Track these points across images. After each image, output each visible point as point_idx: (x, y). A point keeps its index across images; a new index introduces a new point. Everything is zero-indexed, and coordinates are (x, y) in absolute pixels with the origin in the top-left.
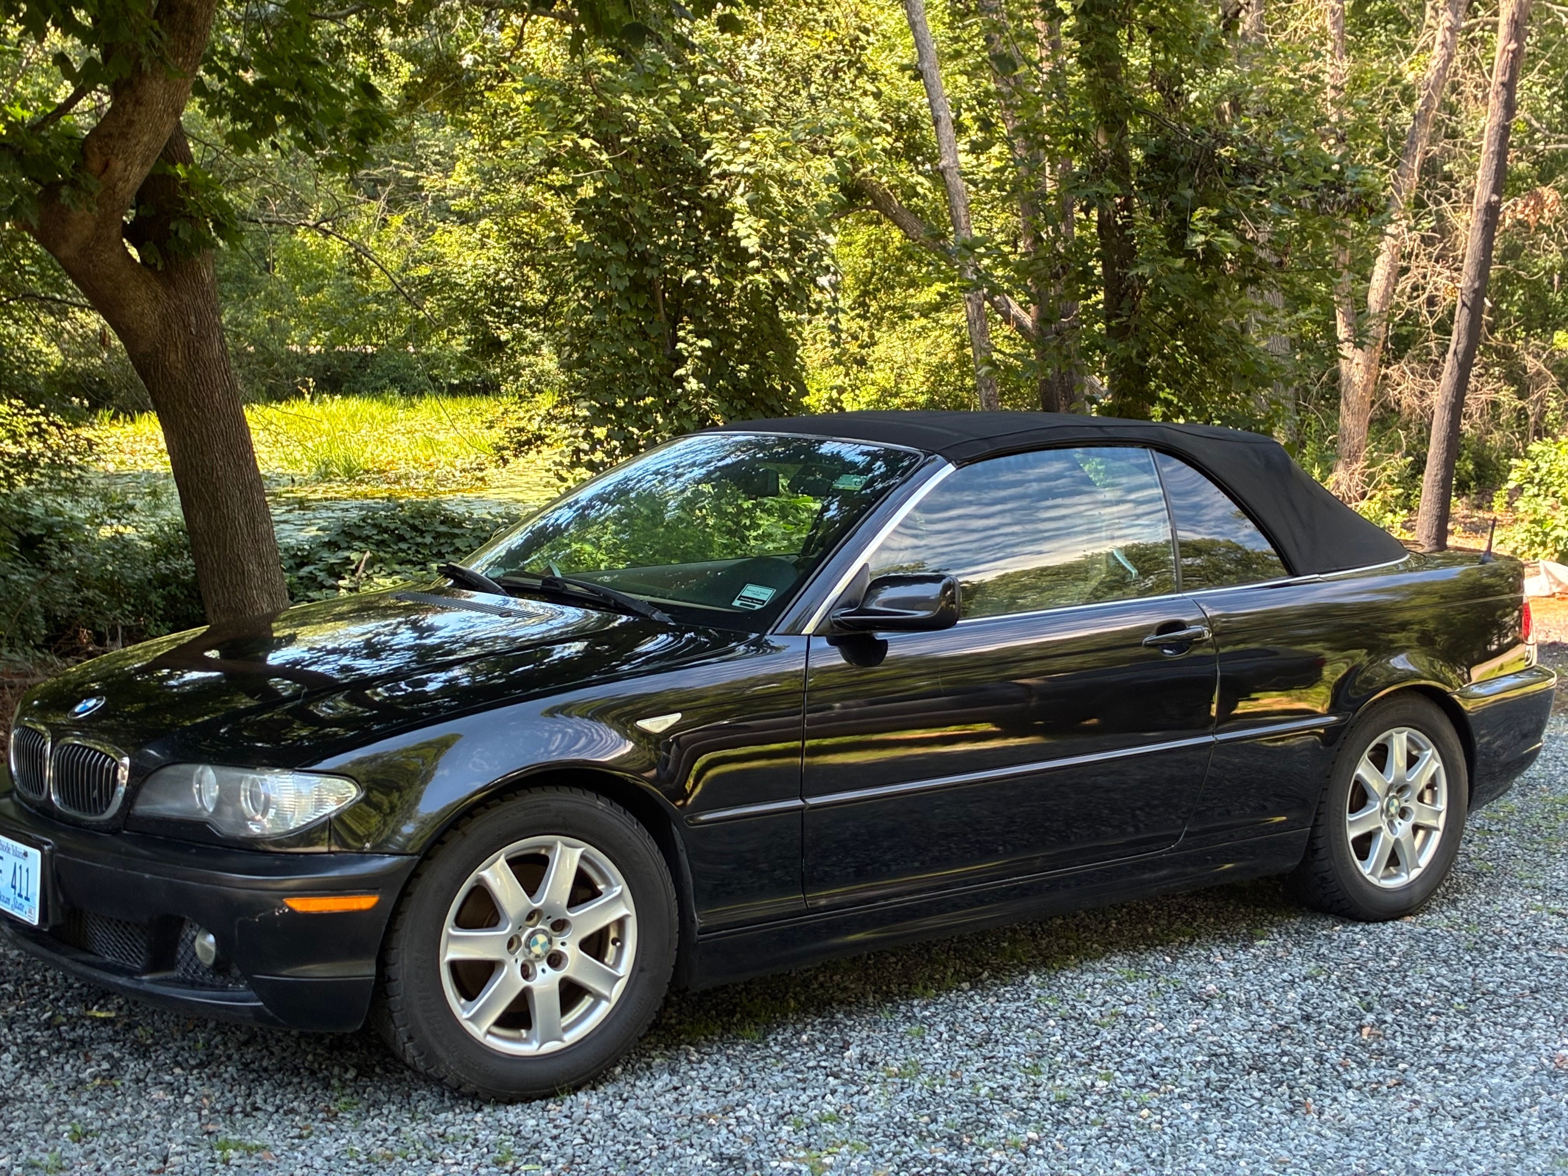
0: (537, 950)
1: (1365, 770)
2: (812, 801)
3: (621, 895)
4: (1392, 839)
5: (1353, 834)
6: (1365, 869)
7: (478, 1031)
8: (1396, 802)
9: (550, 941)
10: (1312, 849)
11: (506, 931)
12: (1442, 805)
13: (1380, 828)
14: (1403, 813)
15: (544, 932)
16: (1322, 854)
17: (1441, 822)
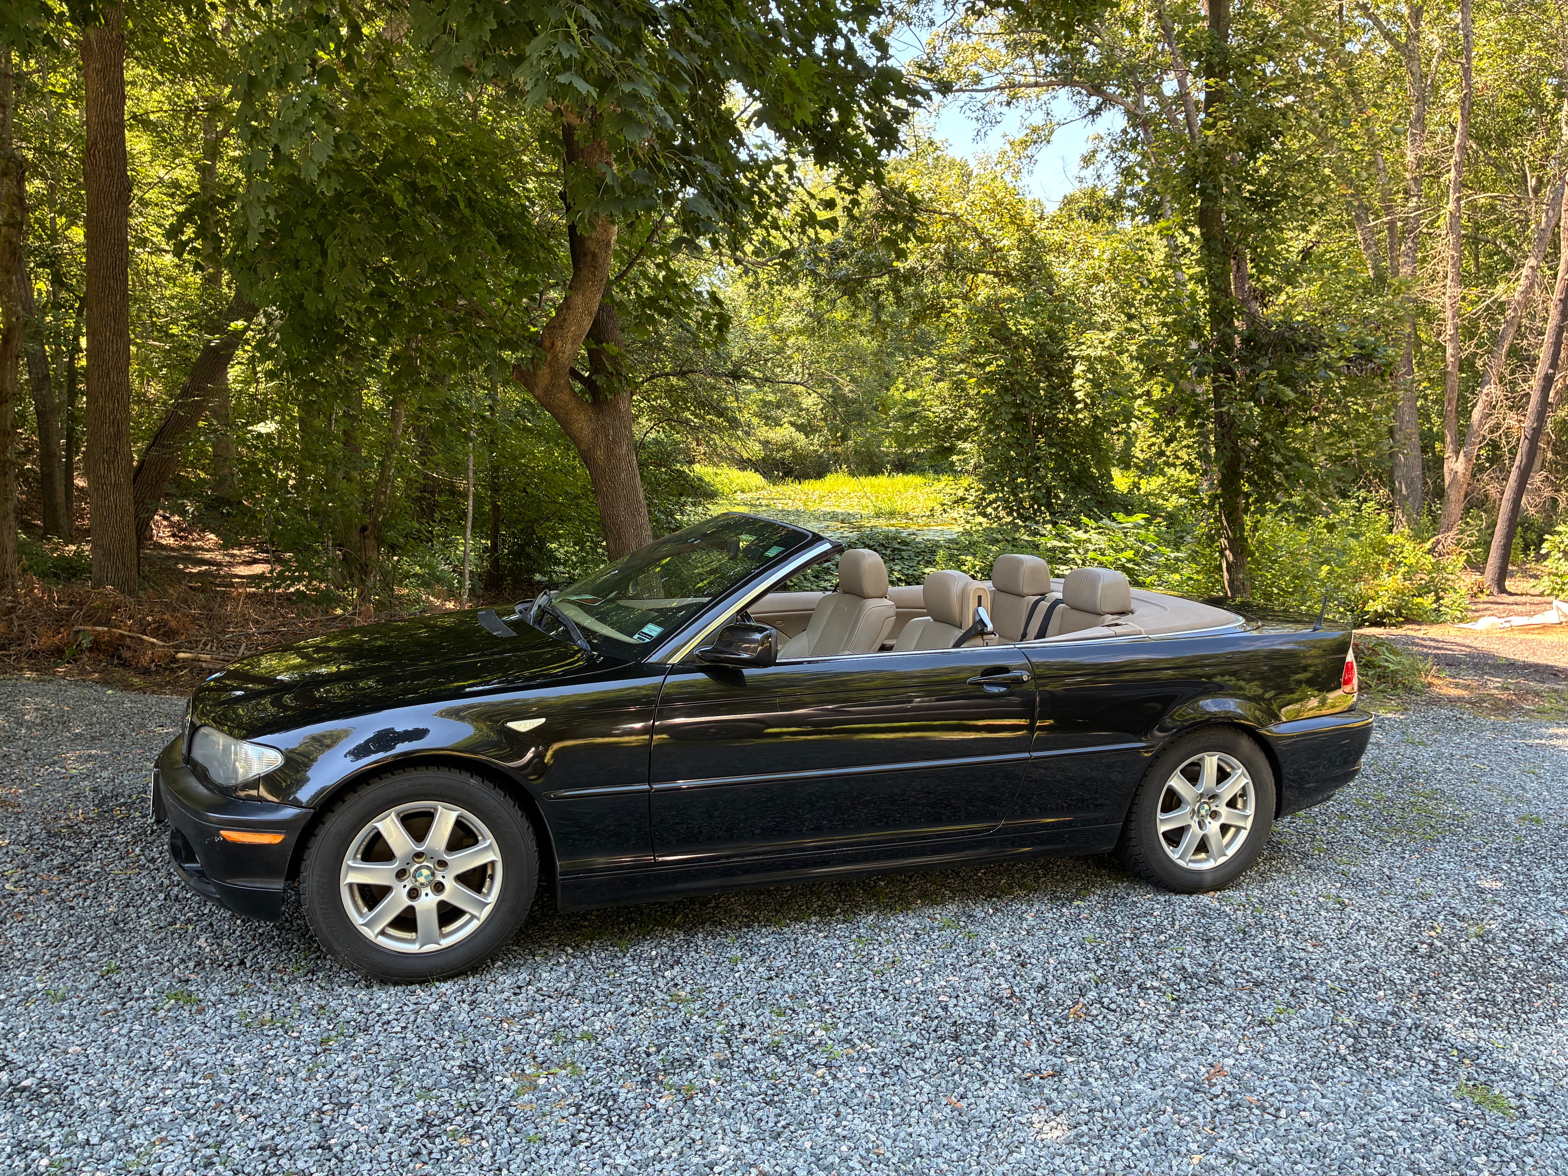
0: (422, 880)
1: (1177, 782)
2: (656, 786)
3: (490, 845)
4: (1201, 833)
5: (1162, 828)
6: (1174, 854)
7: (370, 934)
8: (1206, 807)
9: (433, 874)
10: (1124, 837)
11: (396, 866)
12: (1251, 811)
13: (1189, 826)
14: (1214, 815)
15: (428, 867)
16: (1134, 842)
17: (1249, 824)
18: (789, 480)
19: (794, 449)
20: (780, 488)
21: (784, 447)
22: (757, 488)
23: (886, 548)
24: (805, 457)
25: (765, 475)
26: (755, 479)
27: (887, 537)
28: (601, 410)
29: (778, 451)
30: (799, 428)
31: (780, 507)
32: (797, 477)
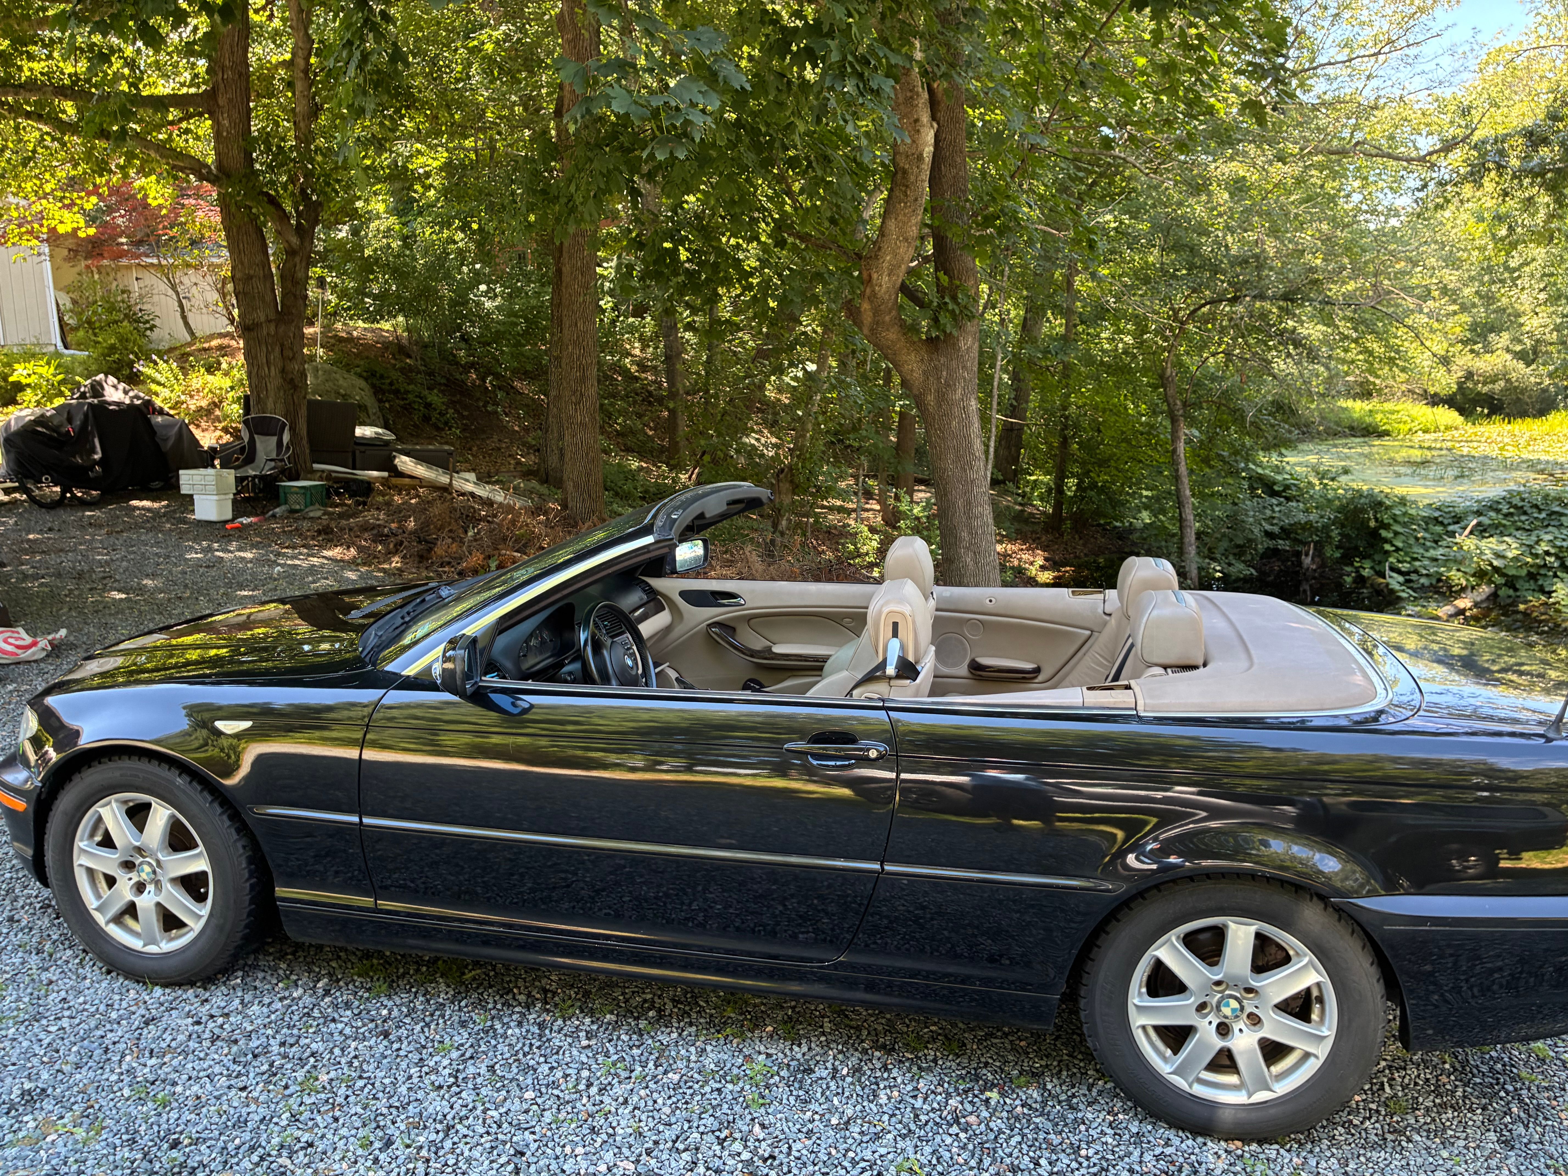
18: (1497, 418)
19: (1508, 381)
20: (1478, 429)
21: (1494, 379)
22: (1447, 428)
23: (1540, 511)
24: (1523, 391)
25: (1462, 411)
26: (1448, 416)
27: (1546, 497)
28: (937, 350)
29: (1485, 383)
30: (1521, 356)
31: (1465, 451)
32: (1508, 415)
